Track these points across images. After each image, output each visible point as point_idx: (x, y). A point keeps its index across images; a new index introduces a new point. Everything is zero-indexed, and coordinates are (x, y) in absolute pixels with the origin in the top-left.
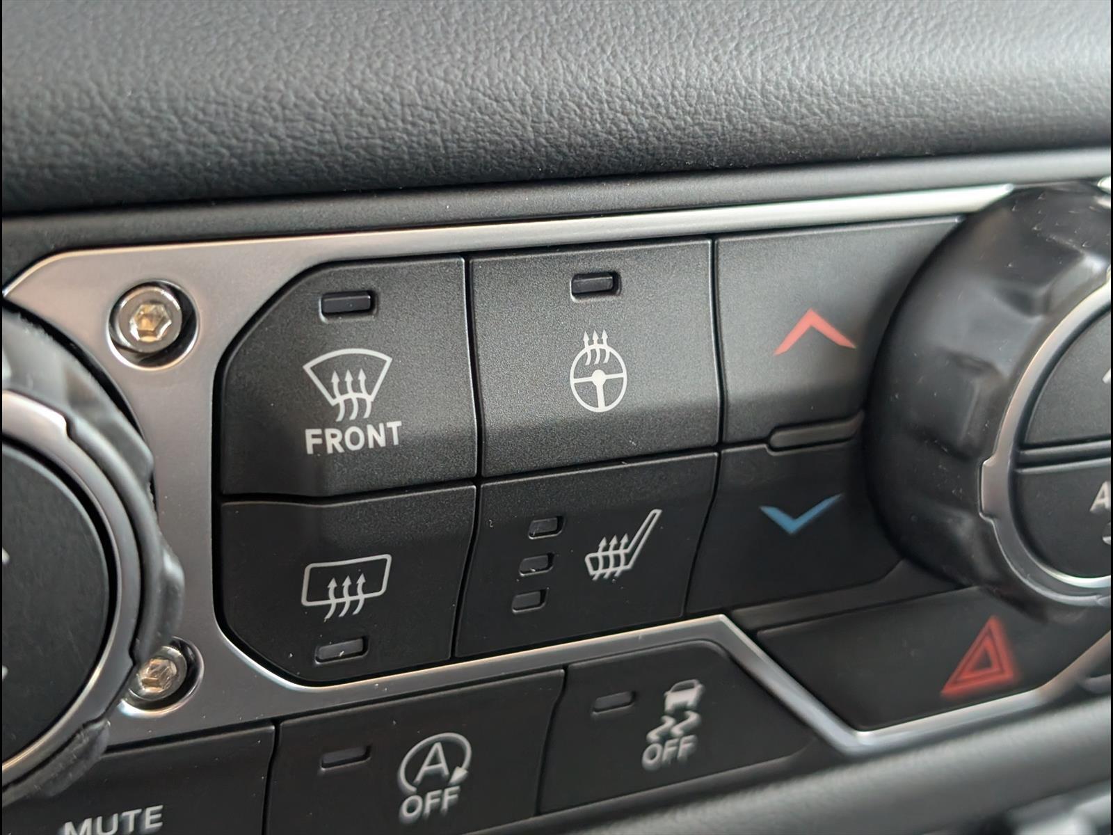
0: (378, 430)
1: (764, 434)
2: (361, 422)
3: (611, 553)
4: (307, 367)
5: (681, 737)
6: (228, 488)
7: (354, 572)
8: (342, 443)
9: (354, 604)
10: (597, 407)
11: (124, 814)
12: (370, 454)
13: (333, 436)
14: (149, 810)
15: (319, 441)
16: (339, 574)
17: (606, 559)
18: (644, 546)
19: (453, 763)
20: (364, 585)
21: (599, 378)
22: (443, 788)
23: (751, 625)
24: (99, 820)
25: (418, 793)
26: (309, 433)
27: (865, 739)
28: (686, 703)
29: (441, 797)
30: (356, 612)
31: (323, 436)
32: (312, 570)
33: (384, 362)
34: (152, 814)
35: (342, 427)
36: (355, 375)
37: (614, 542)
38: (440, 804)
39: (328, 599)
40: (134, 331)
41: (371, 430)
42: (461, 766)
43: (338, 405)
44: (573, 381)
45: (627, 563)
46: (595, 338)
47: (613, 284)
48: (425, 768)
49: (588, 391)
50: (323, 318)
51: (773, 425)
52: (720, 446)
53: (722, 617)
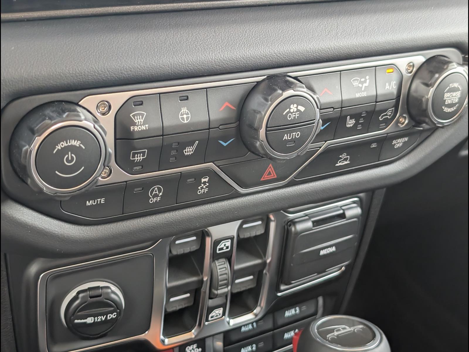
0: (144, 126)
1: (218, 126)
2: (141, 125)
3: (189, 150)
4: (131, 115)
5: (205, 188)
6: (117, 137)
7: (140, 153)
8: (138, 129)
9: (140, 159)
10: (184, 121)
11: (98, 200)
12: (143, 131)
13: (136, 128)
14: (102, 199)
15: (133, 129)
16: (137, 153)
17: (188, 151)
18: (195, 149)
19: (160, 192)
20: (142, 156)
21: (185, 116)
22: (157, 197)
23: (218, 165)
24: (93, 201)
25: (152, 198)
26: (132, 127)
28: (206, 181)
29: (157, 199)
30: (141, 161)
31: (134, 128)
32: (133, 153)
33: (144, 114)
34: (103, 200)
35: (138, 126)
36: (139, 116)
37: (189, 148)
38: (157, 200)
39: (135, 158)
40: (101, 110)
41: (142, 126)
42: (161, 193)
43: (136, 122)
44: (180, 117)
45: (192, 152)
46: (184, 108)
47: (187, 99)
48: (154, 193)
49: (183, 119)
50: (133, 106)
51: (220, 125)
52: (209, 129)
53: (212, 163)
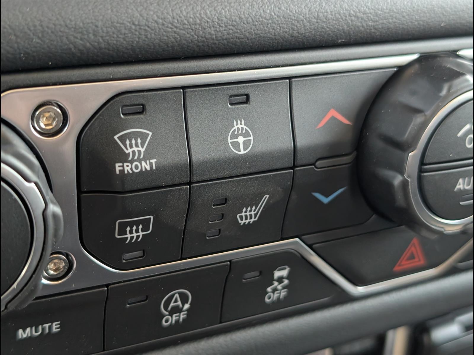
0: (146, 163)
1: (313, 162)
3: (248, 214)
4: (116, 137)
5: (281, 290)
6: (84, 188)
7: (137, 223)
9: (138, 237)
10: (240, 151)
11: (44, 325)
12: (143, 174)
14: (54, 324)
15: (121, 168)
16: (131, 224)
17: (246, 216)
19: (184, 301)
20: (142, 229)
21: (241, 139)
22: (180, 313)
23: (309, 243)
24: (34, 328)
25: (169, 315)
26: (117, 165)
27: (361, 290)
28: (283, 276)
29: (179, 316)
30: (139, 240)
31: (123, 166)
32: (119, 223)
33: (148, 134)
35: (131, 162)
36: (136, 141)
37: (249, 209)
38: (179, 319)
39: (127, 234)
40: (42, 125)
41: (143, 163)
42: (187, 303)
43: (129, 153)
44: (230, 141)
45: (255, 218)
46: (239, 122)
47: (247, 100)
48: (172, 304)
49: (236, 145)
50: (122, 116)
51: (316, 158)
52: (294, 167)
53: (297, 239)
